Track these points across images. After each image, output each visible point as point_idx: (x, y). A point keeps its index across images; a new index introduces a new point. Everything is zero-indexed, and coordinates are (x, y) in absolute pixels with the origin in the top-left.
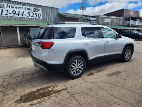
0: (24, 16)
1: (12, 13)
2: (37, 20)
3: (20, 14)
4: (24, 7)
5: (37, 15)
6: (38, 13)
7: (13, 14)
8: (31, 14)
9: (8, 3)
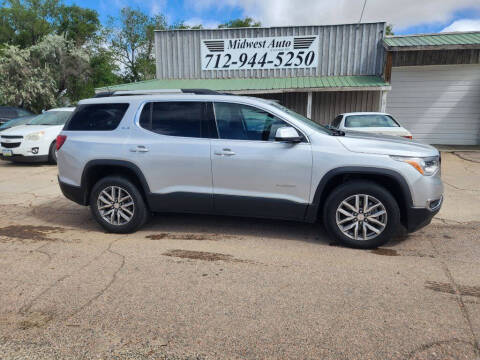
0: (266, 66)
1: (237, 60)
2: (299, 73)
3: (256, 61)
4: (269, 40)
5: (304, 56)
6: (306, 51)
7: (240, 64)
8: (286, 58)
9: (233, 37)
